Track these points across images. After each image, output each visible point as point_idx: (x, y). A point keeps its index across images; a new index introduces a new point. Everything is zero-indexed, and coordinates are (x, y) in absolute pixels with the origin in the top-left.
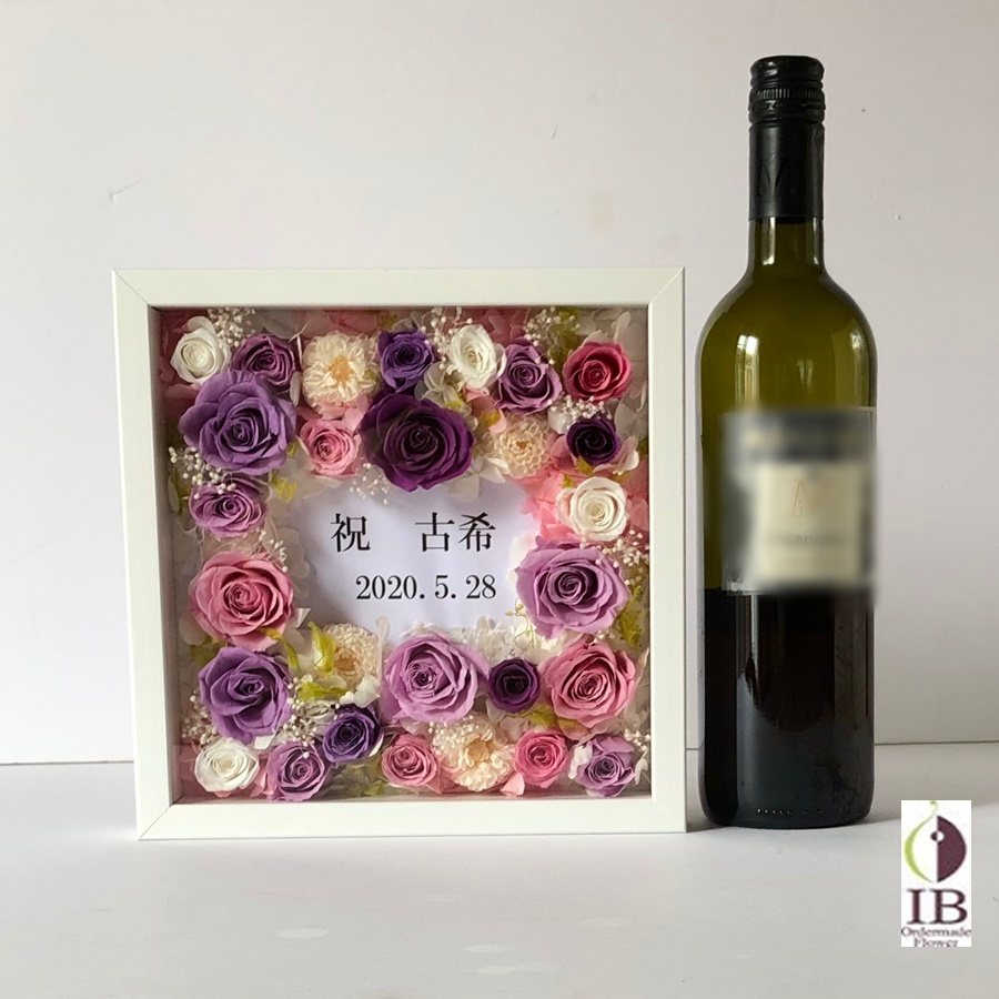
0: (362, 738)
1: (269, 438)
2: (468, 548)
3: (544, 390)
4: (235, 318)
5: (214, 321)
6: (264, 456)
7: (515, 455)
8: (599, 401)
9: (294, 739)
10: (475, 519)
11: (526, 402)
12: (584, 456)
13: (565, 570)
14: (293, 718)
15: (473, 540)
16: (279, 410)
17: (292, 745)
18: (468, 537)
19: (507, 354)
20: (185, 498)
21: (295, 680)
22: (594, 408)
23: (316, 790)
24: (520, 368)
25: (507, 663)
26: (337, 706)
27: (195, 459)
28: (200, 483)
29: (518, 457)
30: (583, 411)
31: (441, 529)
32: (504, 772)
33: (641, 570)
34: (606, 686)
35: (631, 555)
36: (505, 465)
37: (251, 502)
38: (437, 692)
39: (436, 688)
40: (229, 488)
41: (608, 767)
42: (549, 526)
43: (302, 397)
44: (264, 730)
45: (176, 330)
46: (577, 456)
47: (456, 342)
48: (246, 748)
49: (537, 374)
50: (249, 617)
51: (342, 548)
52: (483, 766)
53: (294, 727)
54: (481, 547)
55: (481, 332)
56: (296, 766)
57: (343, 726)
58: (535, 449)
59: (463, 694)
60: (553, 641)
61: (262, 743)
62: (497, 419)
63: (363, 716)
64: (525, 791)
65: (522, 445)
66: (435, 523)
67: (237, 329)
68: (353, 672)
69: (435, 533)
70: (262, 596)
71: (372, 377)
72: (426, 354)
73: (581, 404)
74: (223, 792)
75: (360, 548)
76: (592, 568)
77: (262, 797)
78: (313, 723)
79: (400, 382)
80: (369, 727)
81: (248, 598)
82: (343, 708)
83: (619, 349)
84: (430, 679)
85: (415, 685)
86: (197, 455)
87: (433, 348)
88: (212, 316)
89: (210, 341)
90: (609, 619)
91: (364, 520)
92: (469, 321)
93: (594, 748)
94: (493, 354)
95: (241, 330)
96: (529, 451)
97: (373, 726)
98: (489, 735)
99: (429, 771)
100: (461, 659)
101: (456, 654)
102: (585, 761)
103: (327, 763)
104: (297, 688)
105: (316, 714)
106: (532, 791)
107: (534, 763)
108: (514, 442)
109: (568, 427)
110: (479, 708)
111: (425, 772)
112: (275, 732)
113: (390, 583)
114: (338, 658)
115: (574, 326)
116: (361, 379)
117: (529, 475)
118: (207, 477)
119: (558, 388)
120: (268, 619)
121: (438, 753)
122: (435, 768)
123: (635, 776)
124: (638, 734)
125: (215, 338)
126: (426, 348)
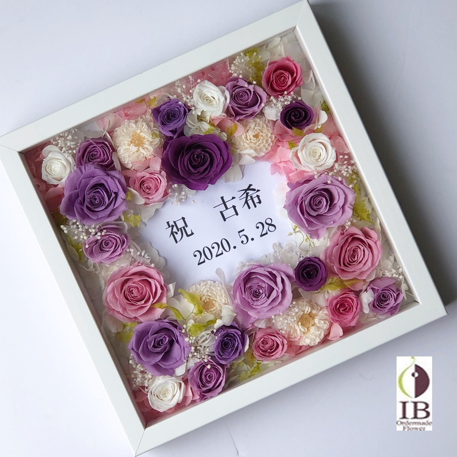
0: (237, 343)
1: (113, 195)
2: (249, 208)
3: (256, 100)
4: (68, 138)
5: (57, 145)
6: (115, 207)
7: (255, 144)
8: (290, 92)
9: (198, 361)
10: (246, 190)
11: (250, 111)
12: (294, 126)
13: (311, 195)
14: (193, 348)
15: (250, 202)
16: (113, 177)
17: (198, 364)
18: (246, 202)
19: (228, 89)
20: (80, 250)
21: (185, 326)
22: (289, 97)
23: (223, 384)
24: (238, 95)
25: (301, 263)
26: (215, 331)
27: (78, 225)
28: (85, 238)
29: (257, 144)
30: (284, 102)
31: (229, 205)
32: (326, 326)
33: (354, 177)
34: (364, 251)
35: (346, 170)
36: (252, 151)
37: (119, 236)
38: (268, 298)
39: (267, 295)
40: (103, 234)
41: (385, 297)
42: (291, 175)
43: (122, 165)
44: (179, 362)
45: (37, 160)
46: (290, 128)
47: (196, 96)
48: (173, 378)
49: (249, 93)
50: (143, 302)
51: (178, 240)
52: (312, 329)
53: (195, 354)
54: (256, 204)
55: (207, 84)
56: (206, 376)
57: (223, 340)
58: (264, 135)
59: (284, 292)
60: (322, 239)
61: (180, 371)
62: (236, 128)
63: (232, 330)
64: (344, 332)
65: (256, 136)
66: (224, 203)
67: (72, 143)
68: (214, 308)
69: (227, 208)
70: (145, 287)
71: (156, 136)
72: (182, 110)
73: (281, 98)
74: (170, 409)
75: (188, 236)
76: (327, 187)
77: (194, 402)
78: (205, 347)
79: (174, 132)
80: (238, 335)
81: (139, 291)
82: (218, 330)
83: (288, 59)
84: (261, 291)
85: (254, 299)
86: (78, 223)
87: (185, 105)
88: (54, 143)
89: (59, 156)
90: (349, 212)
91: (183, 219)
92: (199, 81)
93: (373, 289)
94: (220, 92)
95: (74, 143)
96: (262, 137)
97: (240, 333)
98: (307, 309)
99: (283, 345)
100: (274, 272)
101: (270, 270)
102: (371, 299)
103: (222, 366)
104: (187, 330)
105: (204, 341)
106: (348, 331)
107: (341, 313)
108: (251, 137)
109: (279, 114)
110: (296, 296)
111: (281, 347)
112: (186, 361)
113: (213, 248)
114: (203, 303)
115: (258, 58)
116: (151, 140)
117: (267, 151)
118: (88, 233)
119: (264, 96)
120: (154, 298)
121: (283, 332)
122: (285, 342)
123: (403, 295)
124: (394, 271)
125: (62, 154)
126: (180, 106)
